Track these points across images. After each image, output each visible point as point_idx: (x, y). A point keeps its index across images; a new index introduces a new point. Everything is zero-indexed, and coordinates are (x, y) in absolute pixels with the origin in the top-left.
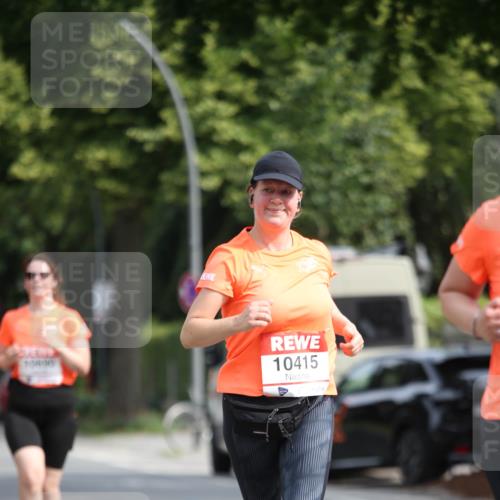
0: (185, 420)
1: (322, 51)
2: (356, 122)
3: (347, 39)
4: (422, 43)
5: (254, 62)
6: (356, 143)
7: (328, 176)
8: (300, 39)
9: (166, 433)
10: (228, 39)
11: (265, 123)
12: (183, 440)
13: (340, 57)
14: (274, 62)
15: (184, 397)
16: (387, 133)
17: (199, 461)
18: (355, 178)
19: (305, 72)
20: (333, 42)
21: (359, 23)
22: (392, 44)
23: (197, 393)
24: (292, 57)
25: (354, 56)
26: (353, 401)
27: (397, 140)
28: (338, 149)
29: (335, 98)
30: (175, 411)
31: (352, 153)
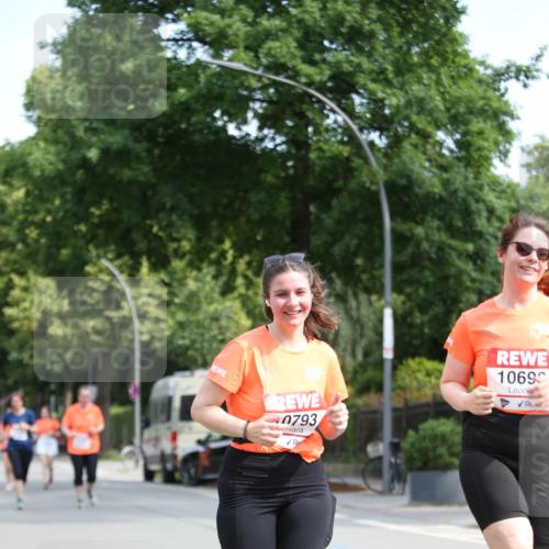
0: (131, 454)
1: (200, 275)
2: (216, 310)
3: (212, 270)
4: (249, 273)
5: (167, 279)
6: (216, 319)
7: (202, 335)
8: (189, 270)
9: (121, 460)
10: (154, 268)
11: (173, 308)
12: (130, 464)
13: (209, 278)
14: (176, 280)
15: (131, 443)
16: (231, 315)
17: (139, 475)
18: (214, 337)
19: (192, 285)
20: (205, 271)
21: (218, 262)
22: (233, 272)
23: (137, 441)
24: (185, 278)
25: (215, 277)
26: (214, 445)
27: (236, 318)
28: (207, 323)
29: (206, 298)
30: (126, 449)
31: (214, 325)
